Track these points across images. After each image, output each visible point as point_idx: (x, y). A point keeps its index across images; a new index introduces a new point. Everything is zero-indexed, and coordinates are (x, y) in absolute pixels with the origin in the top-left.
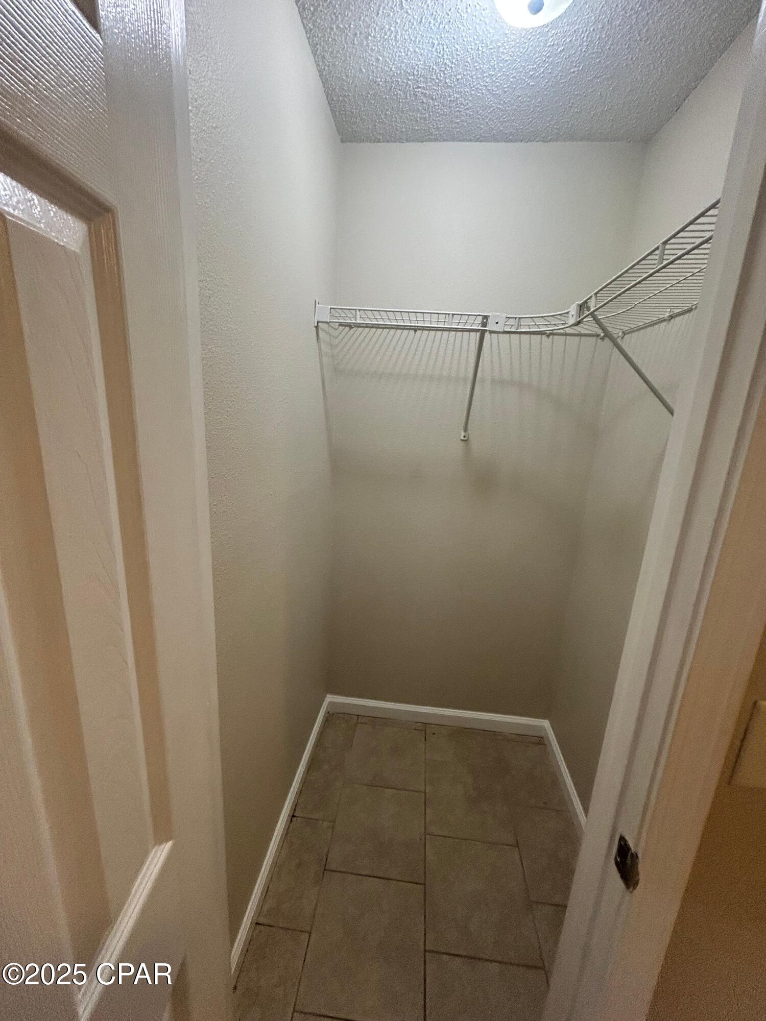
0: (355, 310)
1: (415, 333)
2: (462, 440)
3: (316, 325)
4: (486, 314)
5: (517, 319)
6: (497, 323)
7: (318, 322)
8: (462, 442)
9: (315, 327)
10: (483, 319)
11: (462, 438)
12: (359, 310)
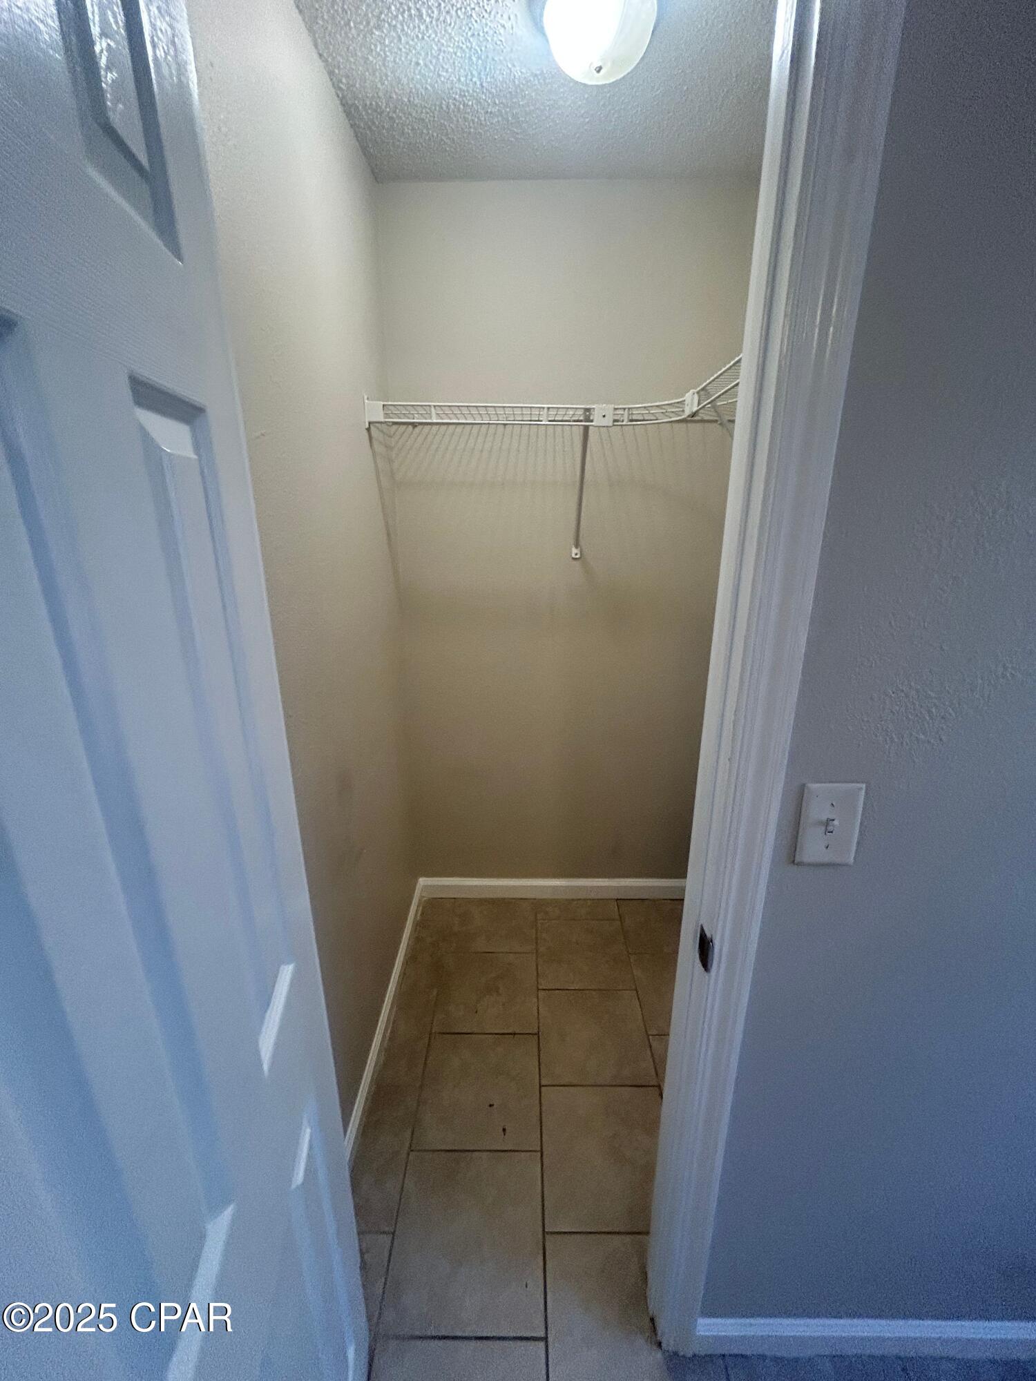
0: (430, 406)
1: (505, 428)
2: (574, 559)
3: (367, 426)
4: (588, 407)
5: (627, 410)
6: (604, 416)
7: (370, 423)
8: (575, 562)
9: (366, 429)
10: (585, 413)
11: (574, 556)
12: (435, 406)
